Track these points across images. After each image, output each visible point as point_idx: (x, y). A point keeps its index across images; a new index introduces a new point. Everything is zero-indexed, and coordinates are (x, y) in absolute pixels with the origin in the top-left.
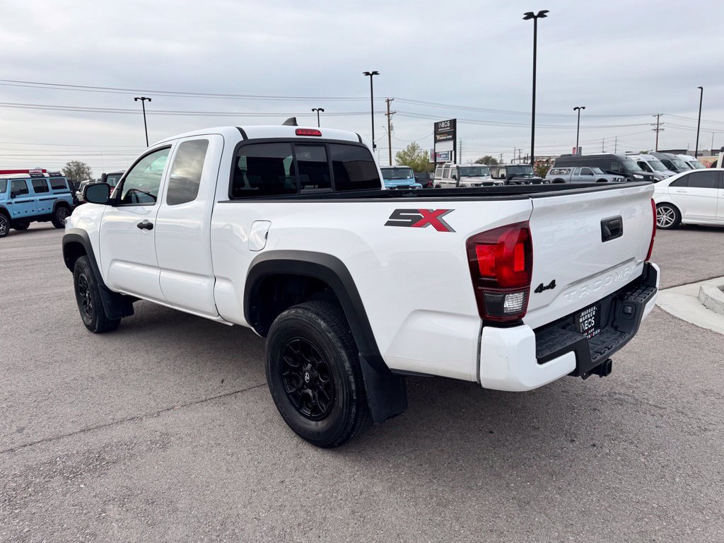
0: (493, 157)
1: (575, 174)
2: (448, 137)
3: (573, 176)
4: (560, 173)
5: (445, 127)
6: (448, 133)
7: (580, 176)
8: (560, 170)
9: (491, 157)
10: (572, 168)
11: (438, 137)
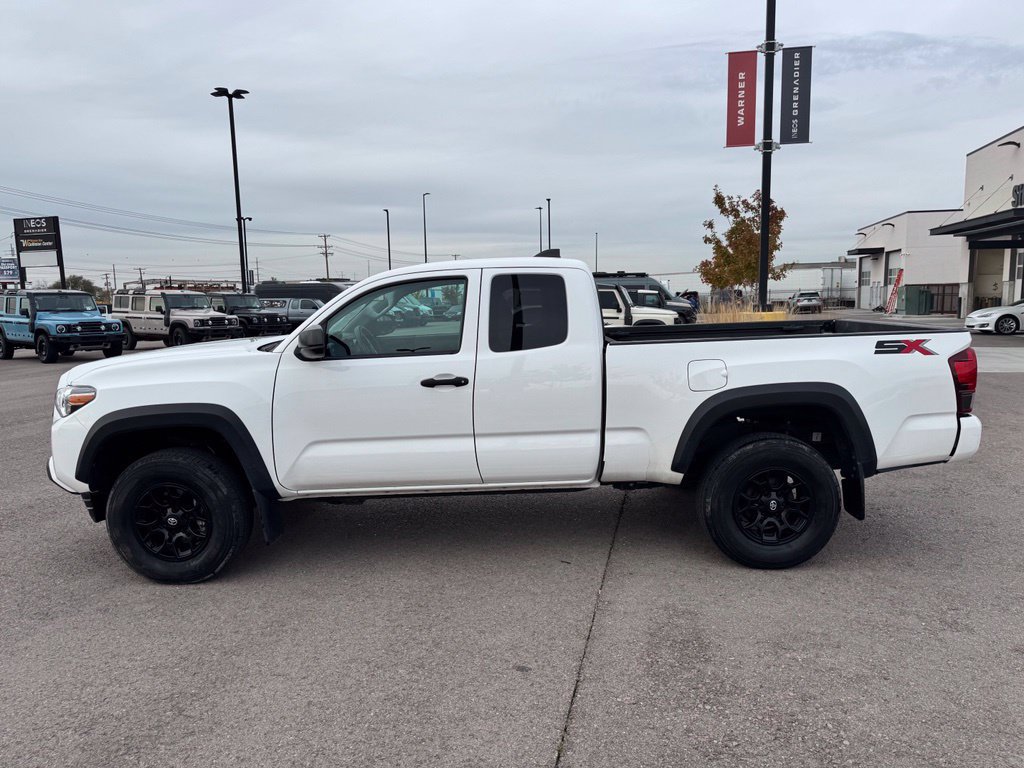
0: (86, 278)
1: (293, 308)
2: (45, 244)
3: (291, 310)
4: (272, 306)
5: (36, 228)
6: (45, 238)
7: (300, 310)
8: (272, 302)
9: (81, 278)
10: (288, 300)
11: (25, 243)
